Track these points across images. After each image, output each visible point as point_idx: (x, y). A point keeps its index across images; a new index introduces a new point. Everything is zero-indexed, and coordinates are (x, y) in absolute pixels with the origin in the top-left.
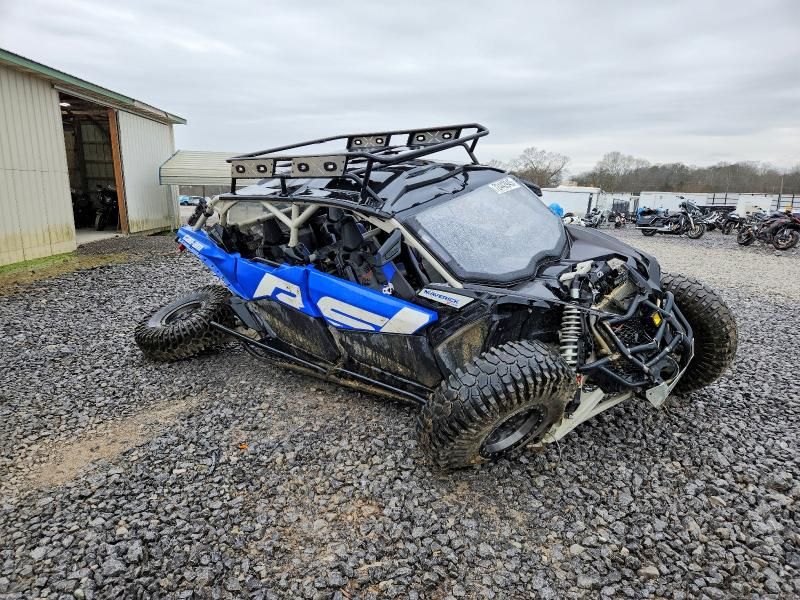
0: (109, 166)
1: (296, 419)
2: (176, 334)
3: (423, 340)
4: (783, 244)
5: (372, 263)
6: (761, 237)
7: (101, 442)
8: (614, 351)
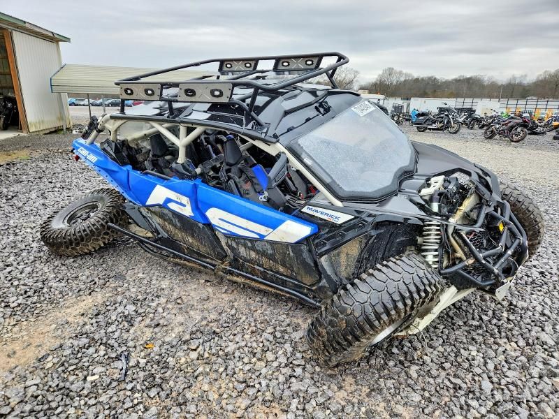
0: (8, 77)
1: (192, 313)
2: (78, 235)
3: (304, 248)
4: (515, 138)
5: (250, 175)
6: (502, 133)
7: (17, 346)
8: (468, 257)
